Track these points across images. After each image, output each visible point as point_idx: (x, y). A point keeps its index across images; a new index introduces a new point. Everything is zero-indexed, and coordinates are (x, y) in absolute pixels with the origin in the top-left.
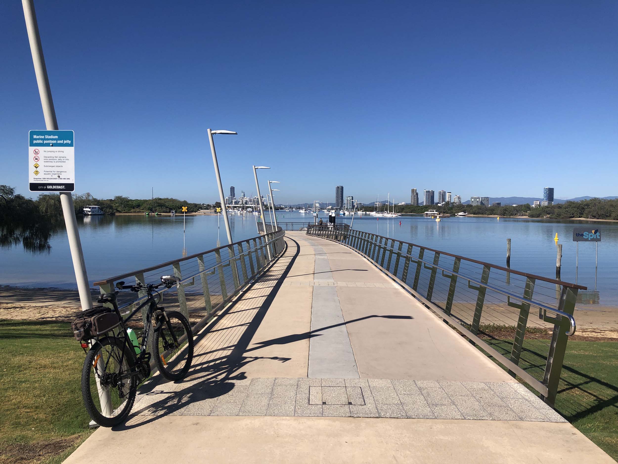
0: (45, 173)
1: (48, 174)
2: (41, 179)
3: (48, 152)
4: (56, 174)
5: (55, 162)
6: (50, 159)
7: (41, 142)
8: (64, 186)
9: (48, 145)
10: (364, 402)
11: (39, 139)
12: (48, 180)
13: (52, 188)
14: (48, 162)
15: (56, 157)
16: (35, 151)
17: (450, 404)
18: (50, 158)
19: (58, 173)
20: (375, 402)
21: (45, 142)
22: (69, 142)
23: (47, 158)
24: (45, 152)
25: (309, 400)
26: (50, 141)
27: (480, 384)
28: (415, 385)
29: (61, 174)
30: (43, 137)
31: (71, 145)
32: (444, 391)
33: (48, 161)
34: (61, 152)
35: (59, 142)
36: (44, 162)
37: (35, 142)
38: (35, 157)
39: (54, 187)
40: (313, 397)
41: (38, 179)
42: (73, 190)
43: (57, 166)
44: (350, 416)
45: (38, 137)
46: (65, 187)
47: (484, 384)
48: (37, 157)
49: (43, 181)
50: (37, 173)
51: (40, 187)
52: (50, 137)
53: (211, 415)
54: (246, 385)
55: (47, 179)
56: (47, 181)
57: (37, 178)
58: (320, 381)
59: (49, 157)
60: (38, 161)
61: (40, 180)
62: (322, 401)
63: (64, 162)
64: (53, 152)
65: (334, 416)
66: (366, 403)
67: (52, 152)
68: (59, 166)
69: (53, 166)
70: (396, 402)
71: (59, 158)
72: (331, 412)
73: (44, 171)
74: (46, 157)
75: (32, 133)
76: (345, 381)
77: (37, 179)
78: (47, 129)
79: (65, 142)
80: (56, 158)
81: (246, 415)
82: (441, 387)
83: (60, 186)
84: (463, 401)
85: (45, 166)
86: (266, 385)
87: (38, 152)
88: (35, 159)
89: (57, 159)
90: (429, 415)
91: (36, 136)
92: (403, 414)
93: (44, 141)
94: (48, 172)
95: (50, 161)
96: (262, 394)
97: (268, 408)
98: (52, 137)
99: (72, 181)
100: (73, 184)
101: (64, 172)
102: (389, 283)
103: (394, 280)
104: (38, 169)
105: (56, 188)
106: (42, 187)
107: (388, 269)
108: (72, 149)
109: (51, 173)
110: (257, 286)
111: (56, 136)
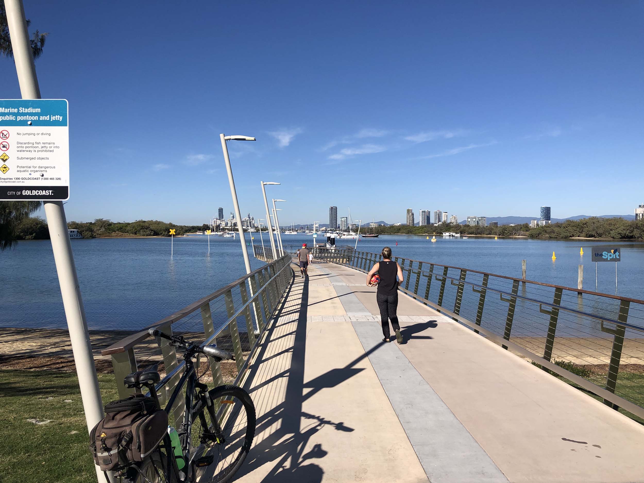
0: (19, 169)
1: (24, 171)
2: (12, 179)
3: (23, 134)
4: (37, 171)
5: (35, 151)
6: (26, 147)
7: (12, 118)
8: (51, 191)
9: (23, 123)
11: (9, 114)
12: (23, 180)
13: (30, 194)
14: (24, 151)
15: (38, 143)
16: (3, 134)
18: (27, 145)
19: (42, 169)
21: (19, 118)
22: (59, 118)
23: (22, 145)
24: (18, 134)
26: (28, 116)
29: (46, 171)
30: (16, 110)
31: (62, 124)
33: (23, 149)
34: (47, 134)
35: (42, 118)
36: (18, 151)
39: (35, 193)
41: (7, 179)
42: (66, 197)
43: (39, 158)
45: (7, 111)
46: (52, 193)
48: (6, 144)
49: (13, 182)
50: (4, 170)
51: (9, 193)
52: (27, 111)
55: (23, 179)
56: (23, 182)
57: (6, 178)
59: (25, 144)
60: (7, 149)
61: (10, 182)
63: (51, 151)
64: (33, 136)
67: (31, 134)
68: (43, 158)
69: (33, 158)
71: (43, 145)
73: (18, 167)
74: (21, 143)
77: (4, 179)
78: (22, 97)
79: (53, 118)
80: (37, 145)
83: (44, 191)
85: (18, 158)
87: (8, 134)
89: (40, 146)
91: (3, 108)
93: (18, 117)
94: (24, 167)
95: (27, 149)
98: (30, 110)
99: (64, 182)
100: (67, 187)
101: (51, 167)
102: (437, 315)
103: (439, 311)
104: (6, 163)
105: (38, 194)
106: (13, 193)
107: (427, 298)
108: (65, 130)
109: (29, 169)
110: (281, 321)
111: (38, 109)
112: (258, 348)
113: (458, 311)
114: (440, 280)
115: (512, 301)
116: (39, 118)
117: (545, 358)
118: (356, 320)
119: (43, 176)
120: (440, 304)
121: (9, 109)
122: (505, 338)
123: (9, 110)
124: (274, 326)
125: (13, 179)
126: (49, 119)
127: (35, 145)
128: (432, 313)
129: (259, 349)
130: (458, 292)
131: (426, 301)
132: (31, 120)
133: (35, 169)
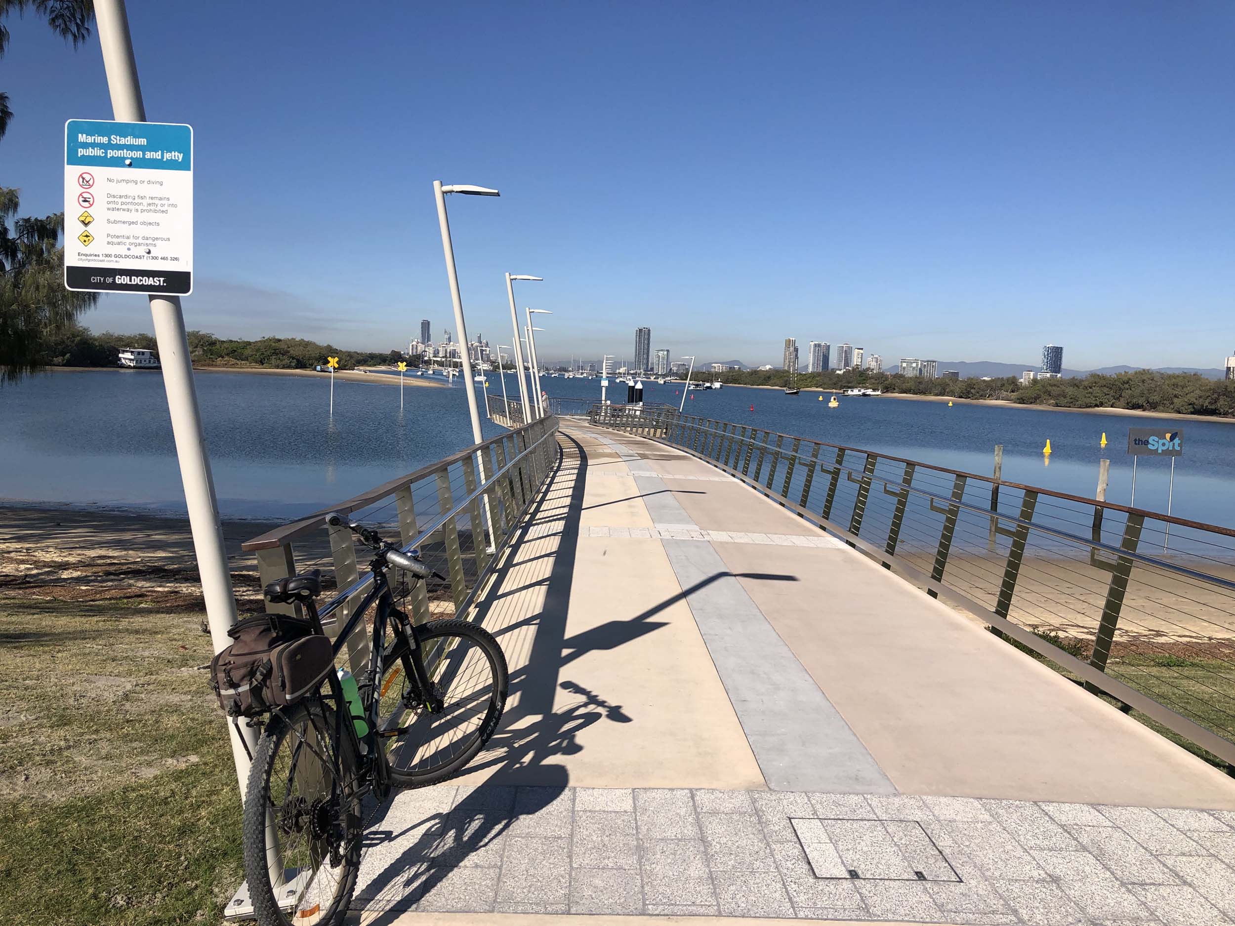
0: (110, 239)
1: (119, 244)
2: (99, 256)
3: (118, 181)
4: (140, 244)
5: (137, 211)
6: (123, 203)
7: (99, 152)
8: (162, 279)
9: (117, 162)
10: (953, 873)
11: (93, 145)
12: (117, 259)
13: (129, 283)
14: (118, 209)
15: (142, 198)
16: (83, 179)
17: (1175, 882)
18: (123, 200)
19: (148, 242)
20: (983, 874)
21: (111, 153)
22: (178, 156)
23: (116, 200)
25: (809, 863)
26: (125, 151)
27: (1198, 814)
28: (1047, 818)
29: (155, 245)
30: (105, 140)
31: (182, 166)
32: (1131, 837)
33: (117, 207)
34: (156, 182)
35: (149, 155)
36: (109, 209)
37: (81, 152)
38: (81, 195)
39: (136, 280)
40: (815, 853)
41: (91, 255)
42: (186, 289)
43: (143, 223)
44: (944, 920)
45: (90, 140)
46: (164, 282)
47: (1212, 818)
48: (89, 196)
49: (103, 261)
50: (87, 238)
51: (95, 279)
52: (123, 141)
53: (573, 910)
54: (626, 812)
55: (116, 256)
56: (116, 261)
57: (88, 253)
58: (806, 800)
59: (121, 197)
60: (91, 205)
61: (95, 260)
62: (845, 866)
63: (163, 212)
64: (133, 184)
65: (902, 921)
66: (960, 876)
67: (131, 181)
68: (150, 224)
69: (133, 223)
70: (1035, 874)
71: (151, 201)
72: (889, 908)
73: (108, 235)
74: (114, 196)
75: (75, 130)
76: (868, 803)
77: (86, 255)
78: (116, 117)
79: (168, 156)
80: (140, 201)
81: (666, 912)
82: (1116, 827)
83: (151, 278)
84: (1197, 870)
85: (109, 221)
86: (677, 814)
87: (92, 180)
88: (81, 199)
89: (145, 202)
90: (1142, 916)
91: (84, 135)
92: (1078, 916)
93: (109, 151)
94: (118, 237)
95: (124, 207)
96: (679, 840)
97: (715, 889)
98: (129, 140)
99: (185, 264)
100: (189, 273)
101: (163, 239)
102: (819, 536)
103: (824, 528)
104: (89, 228)
105: (141, 283)
106: (100, 280)
107: (803, 503)
108: (187, 177)
109: (128, 241)
110: (533, 532)
111: (142, 140)
112: (491, 575)
113: (858, 529)
114: (829, 472)
115: (951, 512)
116: (144, 154)
117: (997, 612)
118: (669, 537)
119: (149, 253)
120: (826, 515)
121: (93, 137)
122: (933, 577)
123: (95, 139)
124: (521, 541)
125: (101, 256)
126: (160, 157)
127: (137, 201)
128: (810, 530)
129: (494, 577)
130: (859, 494)
131: (801, 510)
132: (131, 158)
133: (137, 241)
